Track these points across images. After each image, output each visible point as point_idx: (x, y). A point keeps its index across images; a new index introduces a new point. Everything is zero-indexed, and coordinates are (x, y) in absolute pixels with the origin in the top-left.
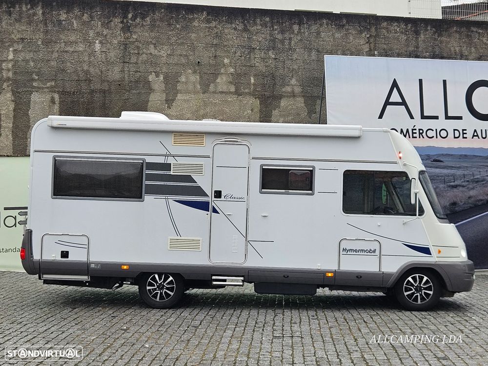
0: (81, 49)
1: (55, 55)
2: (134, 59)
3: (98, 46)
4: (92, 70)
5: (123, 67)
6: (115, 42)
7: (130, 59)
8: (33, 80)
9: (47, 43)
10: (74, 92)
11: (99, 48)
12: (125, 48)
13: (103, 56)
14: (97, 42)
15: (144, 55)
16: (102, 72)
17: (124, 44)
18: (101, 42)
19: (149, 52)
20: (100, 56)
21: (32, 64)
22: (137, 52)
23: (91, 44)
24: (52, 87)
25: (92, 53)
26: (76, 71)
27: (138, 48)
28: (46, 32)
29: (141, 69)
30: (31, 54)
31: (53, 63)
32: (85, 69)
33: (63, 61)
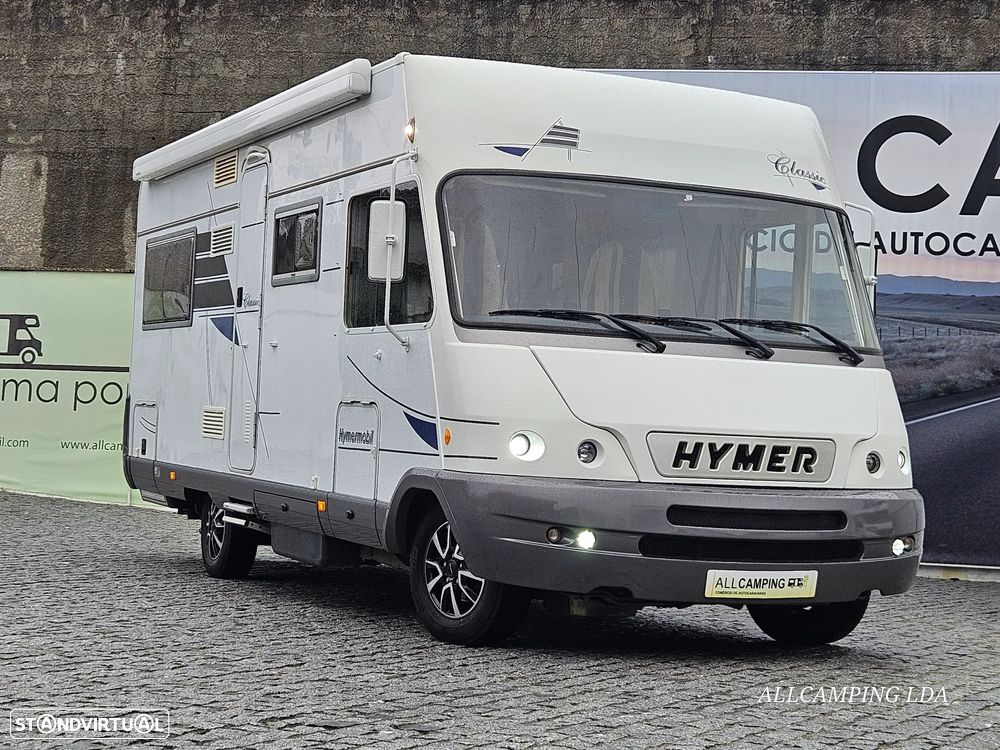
0: (91, 71)
1: (48, 83)
2: (182, 88)
3: (120, 64)
4: (107, 110)
5: (162, 104)
6: (152, 54)
7: (175, 87)
8: (9, 131)
9: (36, 61)
10: (73, 154)
11: (122, 68)
12: (168, 67)
13: (128, 83)
14: (120, 56)
15: (203, 79)
16: (124, 114)
17: (166, 58)
18: (126, 57)
19: (212, 72)
20: (123, 83)
21: (9, 101)
22: (189, 74)
23: (110, 60)
24: (38, 144)
25: (110, 79)
26: (79, 113)
27: (192, 64)
28: (36, 41)
29: (196, 107)
30: (9, 83)
31: (43, 100)
32: (96, 107)
33: (59, 95)
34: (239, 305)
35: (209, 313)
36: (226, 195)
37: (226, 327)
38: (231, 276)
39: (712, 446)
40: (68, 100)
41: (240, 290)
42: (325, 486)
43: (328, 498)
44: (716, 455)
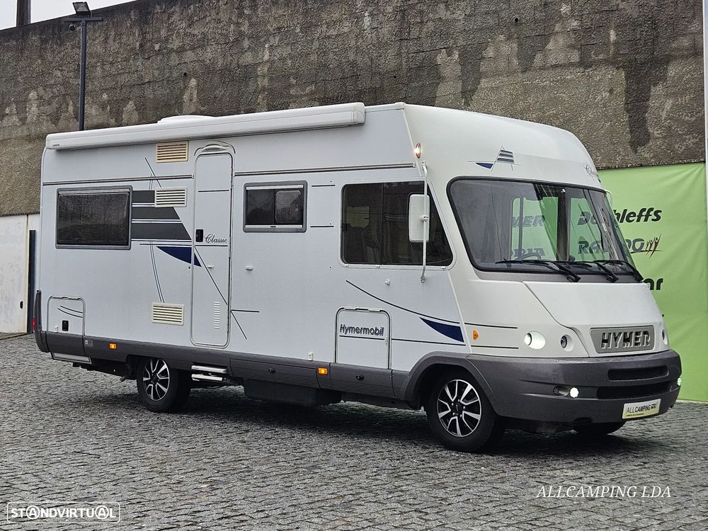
0: (346, 30)
1: (316, 44)
2: (415, 33)
3: (367, 21)
4: (359, 59)
5: (400, 49)
6: (390, 9)
7: (409, 33)
8: (290, 86)
9: (307, 28)
10: (337, 98)
11: (368, 24)
12: (403, 17)
13: (374, 35)
14: (366, 14)
15: (430, 23)
16: (372, 60)
17: (401, 11)
18: (371, 15)
19: (437, 16)
20: (370, 36)
21: (289, 62)
22: (419, 21)
23: (359, 18)
24: (312, 93)
25: (360, 35)
26: (340, 65)
27: (421, 12)
28: (306, 13)
29: (426, 47)
30: (289, 47)
31: (313, 58)
32: (351, 59)
33: (324, 52)
40: (331, 55)
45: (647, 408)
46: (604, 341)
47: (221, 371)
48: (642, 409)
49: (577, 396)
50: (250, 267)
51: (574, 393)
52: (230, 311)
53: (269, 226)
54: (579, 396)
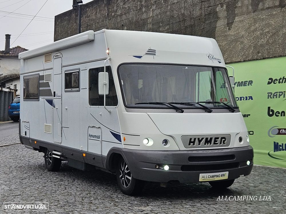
4: (186, 12)
16: (190, 13)
21: (159, 16)
26: (178, 16)
29: (212, 4)
31: (168, 13)
34: (54, 96)
35: (45, 98)
36: (48, 65)
37: (50, 102)
38: (51, 88)
39: (199, 139)
40: (175, 12)
41: (54, 92)
42: (85, 150)
43: (86, 153)
44: (200, 141)
45: (217, 176)
46: (190, 142)
47: (59, 153)
48: (213, 177)
49: (168, 169)
50: (66, 108)
51: (166, 168)
52: (62, 127)
53: (70, 89)
54: (169, 169)
